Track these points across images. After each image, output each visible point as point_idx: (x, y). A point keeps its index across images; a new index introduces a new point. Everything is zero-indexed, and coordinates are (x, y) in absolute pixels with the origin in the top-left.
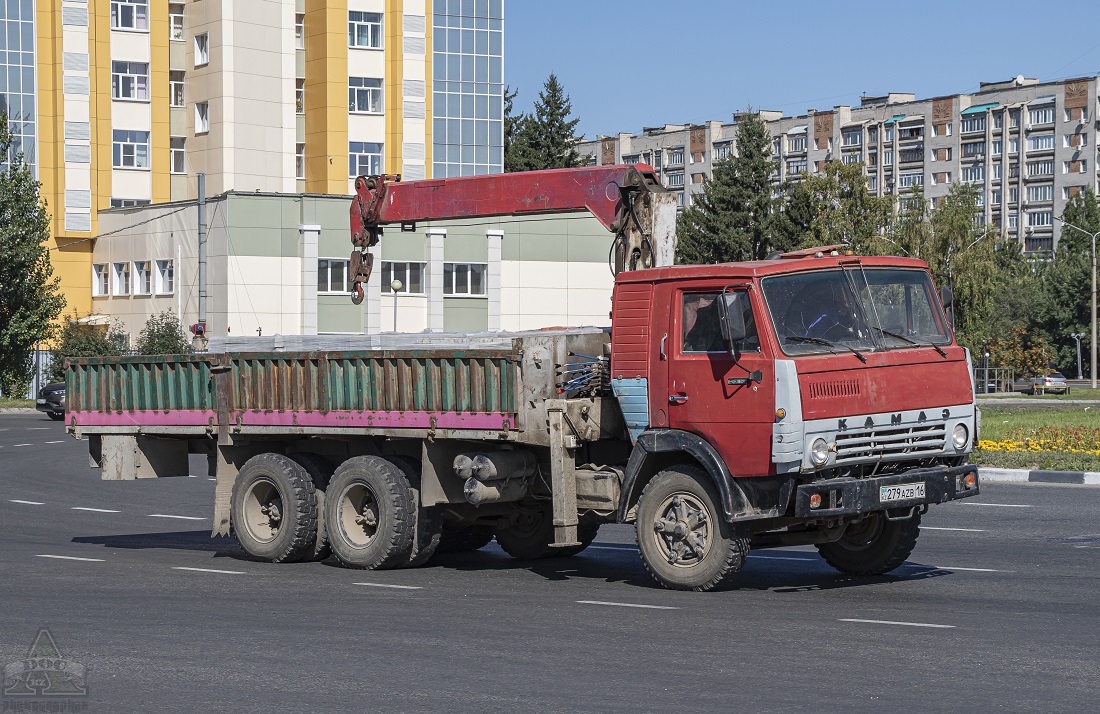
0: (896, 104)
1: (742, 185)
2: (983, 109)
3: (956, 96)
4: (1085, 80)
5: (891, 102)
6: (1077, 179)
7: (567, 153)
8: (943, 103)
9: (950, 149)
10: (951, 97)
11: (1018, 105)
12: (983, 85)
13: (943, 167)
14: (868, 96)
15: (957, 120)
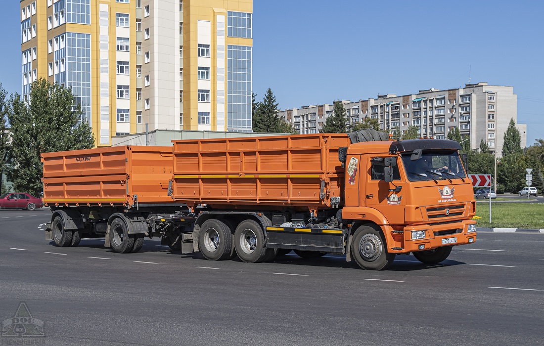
0: (390, 98)
1: (336, 126)
2: (420, 100)
3: (411, 95)
4: (455, 90)
5: (388, 97)
6: (452, 124)
7: (274, 115)
8: (406, 97)
9: (409, 114)
10: (409, 95)
11: (432, 98)
12: (420, 91)
13: (406, 120)
14: (380, 95)
15: (411, 103)
